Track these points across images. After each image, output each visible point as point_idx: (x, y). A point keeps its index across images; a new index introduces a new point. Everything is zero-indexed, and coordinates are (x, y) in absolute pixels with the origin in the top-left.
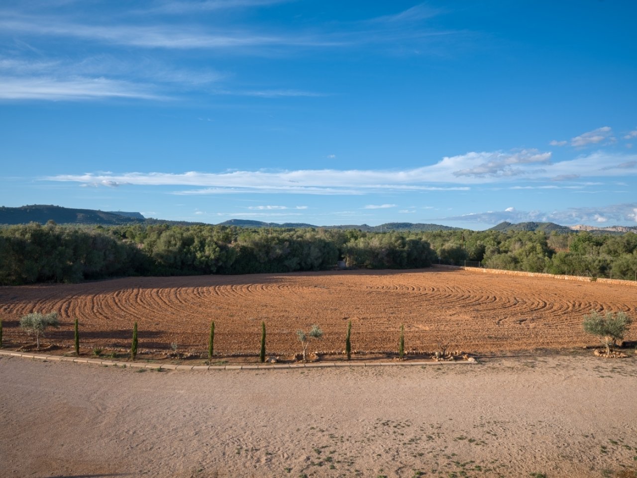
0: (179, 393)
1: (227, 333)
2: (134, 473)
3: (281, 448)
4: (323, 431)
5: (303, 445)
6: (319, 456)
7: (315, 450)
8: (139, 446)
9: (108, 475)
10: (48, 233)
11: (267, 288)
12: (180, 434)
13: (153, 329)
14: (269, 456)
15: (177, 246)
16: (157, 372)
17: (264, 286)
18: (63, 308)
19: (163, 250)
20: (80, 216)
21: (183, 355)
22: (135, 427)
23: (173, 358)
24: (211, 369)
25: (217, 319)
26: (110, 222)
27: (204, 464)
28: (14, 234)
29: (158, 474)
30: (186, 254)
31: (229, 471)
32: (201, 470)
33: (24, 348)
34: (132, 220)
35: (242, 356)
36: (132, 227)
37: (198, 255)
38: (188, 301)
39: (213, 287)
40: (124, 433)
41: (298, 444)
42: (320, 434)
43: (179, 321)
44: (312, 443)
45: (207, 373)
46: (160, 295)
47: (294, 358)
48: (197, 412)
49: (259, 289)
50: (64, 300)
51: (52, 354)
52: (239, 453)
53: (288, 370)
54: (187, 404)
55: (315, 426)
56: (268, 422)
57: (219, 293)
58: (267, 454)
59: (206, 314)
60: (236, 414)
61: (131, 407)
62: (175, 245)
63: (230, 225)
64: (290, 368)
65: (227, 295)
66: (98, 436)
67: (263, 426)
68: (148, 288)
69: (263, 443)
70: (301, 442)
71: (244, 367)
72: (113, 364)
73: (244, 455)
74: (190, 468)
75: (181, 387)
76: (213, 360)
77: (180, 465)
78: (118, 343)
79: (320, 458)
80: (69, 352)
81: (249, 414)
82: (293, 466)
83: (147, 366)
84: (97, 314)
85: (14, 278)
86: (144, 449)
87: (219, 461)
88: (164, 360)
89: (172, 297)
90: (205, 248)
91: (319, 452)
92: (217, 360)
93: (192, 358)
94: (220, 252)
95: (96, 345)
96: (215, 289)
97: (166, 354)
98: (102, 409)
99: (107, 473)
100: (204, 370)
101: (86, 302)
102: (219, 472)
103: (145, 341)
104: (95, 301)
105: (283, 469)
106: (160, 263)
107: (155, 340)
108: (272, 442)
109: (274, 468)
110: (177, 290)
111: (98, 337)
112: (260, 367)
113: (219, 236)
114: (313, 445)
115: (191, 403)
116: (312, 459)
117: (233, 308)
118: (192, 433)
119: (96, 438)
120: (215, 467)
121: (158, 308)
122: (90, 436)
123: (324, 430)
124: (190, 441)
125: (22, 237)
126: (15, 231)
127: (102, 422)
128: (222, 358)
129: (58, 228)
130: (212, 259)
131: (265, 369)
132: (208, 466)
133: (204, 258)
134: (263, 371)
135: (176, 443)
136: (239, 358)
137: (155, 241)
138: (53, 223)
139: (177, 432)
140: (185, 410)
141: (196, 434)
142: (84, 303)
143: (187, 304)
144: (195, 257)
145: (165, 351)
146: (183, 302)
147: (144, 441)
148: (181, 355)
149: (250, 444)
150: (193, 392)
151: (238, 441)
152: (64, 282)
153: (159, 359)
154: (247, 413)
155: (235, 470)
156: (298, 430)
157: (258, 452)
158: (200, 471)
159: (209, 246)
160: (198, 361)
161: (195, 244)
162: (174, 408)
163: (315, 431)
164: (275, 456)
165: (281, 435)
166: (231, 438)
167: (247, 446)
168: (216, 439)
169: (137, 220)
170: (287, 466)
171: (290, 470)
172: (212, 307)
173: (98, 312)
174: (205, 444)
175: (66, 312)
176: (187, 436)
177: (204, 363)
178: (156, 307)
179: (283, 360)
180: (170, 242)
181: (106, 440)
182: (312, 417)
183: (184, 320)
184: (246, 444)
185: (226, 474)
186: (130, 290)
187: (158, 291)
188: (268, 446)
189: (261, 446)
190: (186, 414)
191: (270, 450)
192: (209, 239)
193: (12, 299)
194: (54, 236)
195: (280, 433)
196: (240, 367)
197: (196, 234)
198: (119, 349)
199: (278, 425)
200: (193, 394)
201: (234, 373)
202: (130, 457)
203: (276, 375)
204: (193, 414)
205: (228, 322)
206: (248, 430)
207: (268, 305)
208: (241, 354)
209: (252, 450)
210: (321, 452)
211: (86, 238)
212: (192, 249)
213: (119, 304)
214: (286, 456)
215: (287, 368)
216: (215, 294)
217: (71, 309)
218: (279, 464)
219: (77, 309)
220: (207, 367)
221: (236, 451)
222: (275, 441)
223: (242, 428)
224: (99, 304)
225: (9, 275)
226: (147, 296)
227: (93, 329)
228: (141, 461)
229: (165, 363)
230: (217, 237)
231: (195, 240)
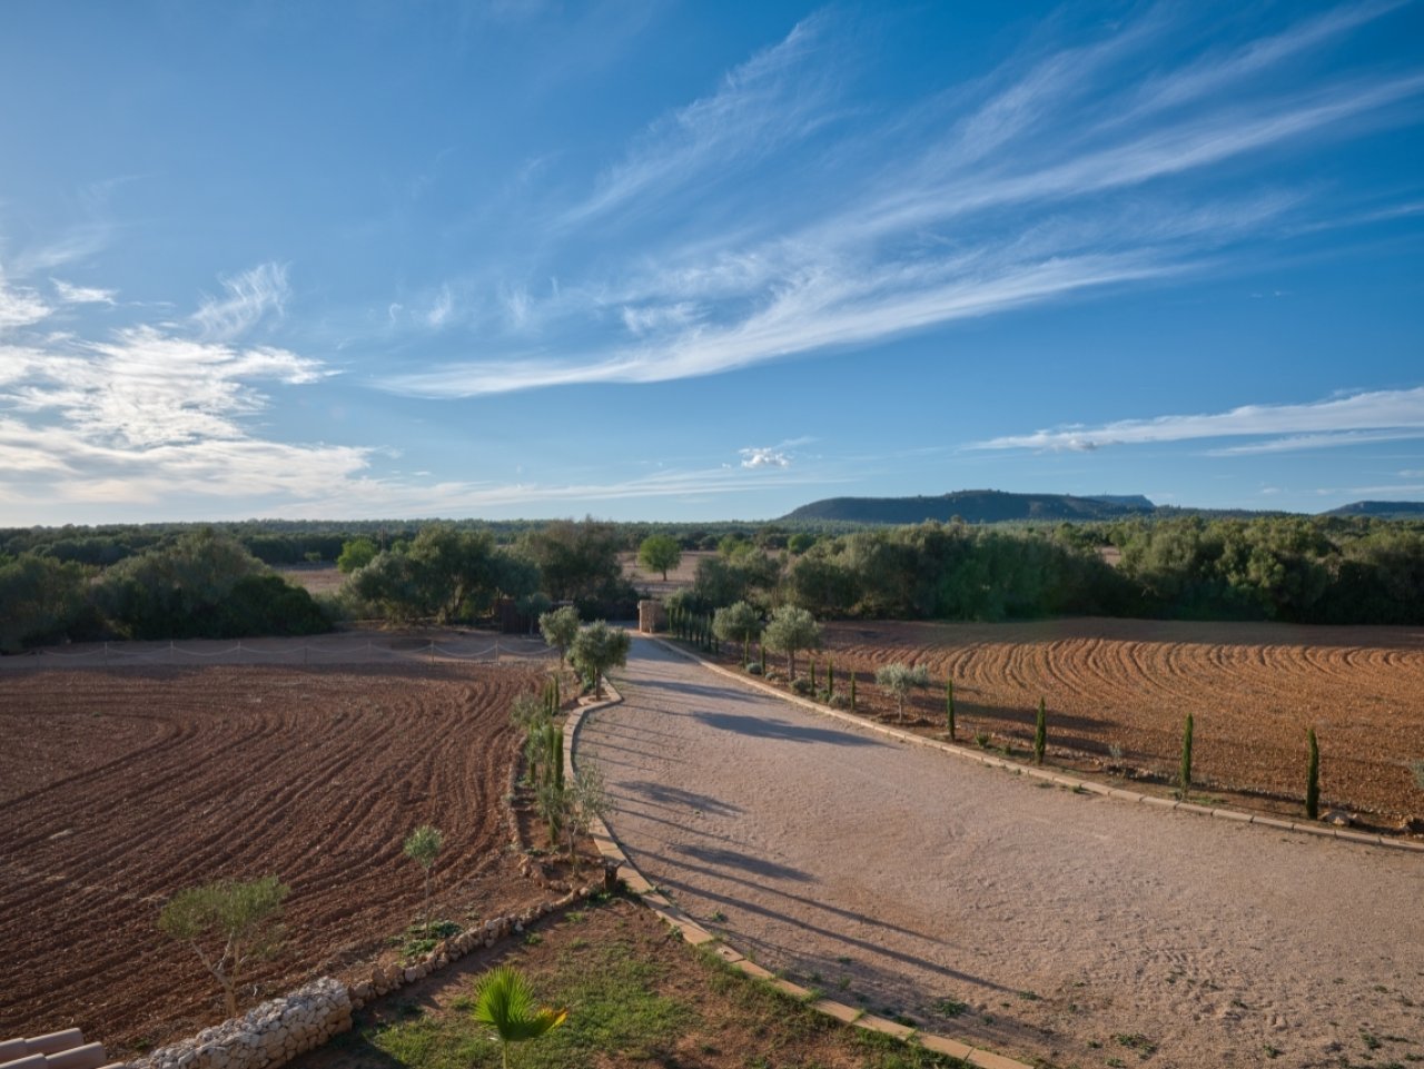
0: (1098, 839)
1: (1250, 745)
2: (966, 949)
3: (1276, 1005)
4: (1410, 1005)
5: (1337, 1015)
6: (1370, 1053)
7: (1366, 1038)
8: (990, 909)
9: (926, 937)
10: (950, 538)
11: (1399, 660)
12: (1070, 910)
13: (1095, 716)
14: (1238, 1010)
15: (1186, 561)
16: (1071, 793)
17: (1392, 656)
18: (959, 662)
19: (1156, 569)
20: (1034, 506)
21: (1135, 772)
22: (997, 875)
23: (1111, 773)
24: (1181, 809)
25: (1240, 712)
26: (1086, 516)
27: (1093, 975)
28: (902, 539)
29: (1004, 963)
30: (1205, 576)
31: (1137, 1006)
32: (1082, 984)
33: (882, 717)
34: (1130, 511)
35: (1265, 796)
36: (1128, 524)
37: (1233, 578)
38: (1189, 670)
39: (1257, 647)
40: (976, 881)
41: (1325, 1009)
42: (1397, 1008)
43: (1153, 707)
44: (1365, 1019)
45: (1170, 815)
46: (1136, 654)
47: (1402, 825)
48: (1119, 881)
49: (1375, 660)
50: (965, 649)
51: (915, 733)
52: (1172, 981)
53: (1371, 848)
54: (1106, 861)
55: (1390, 986)
56: (1269, 942)
57: (1267, 660)
58: (1236, 1003)
59: (1218, 701)
60: (1198, 906)
61: (1003, 841)
62: (1182, 557)
63: (1351, 514)
64: (1380, 844)
65: (1286, 668)
66: (933, 874)
67: (1252, 948)
68: (1116, 639)
69: (1236, 980)
70: (1335, 1007)
71: (1256, 819)
72: (1000, 764)
73: (1182, 988)
74: (1062, 973)
75: (1104, 829)
76: (1192, 793)
77: (1047, 963)
78: (1024, 731)
79: (1370, 1058)
80: (941, 734)
81: (1228, 915)
82: (1288, 1048)
83: (1056, 779)
84: (1009, 677)
85: (902, 608)
86: (997, 916)
87: (1125, 981)
88: (1093, 774)
89: (1159, 661)
90: (1248, 565)
91: (1374, 1045)
92: (1203, 794)
93: (1150, 779)
94: (1284, 575)
95: (986, 728)
96: (1261, 651)
97: (1101, 764)
98: (957, 833)
99: (925, 934)
100: (1165, 808)
101: (998, 656)
102: (1115, 1000)
103: (1073, 735)
104: (1013, 656)
105: (1260, 1046)
106: (1151, 594)
107: (1091, 736)
108: (1260, 985)
109: (1240, 1036)
110: (1174, 647)
111: (996, 716)
112: (1297, 826)
113: (1282, 540)
114: (1366, 1024)
115: (1113, 861)
116: (1346, 1051)
117: (1289, 695)
118: (1091, 916)
119: (930, 876)
120: (1111, 989)
121: (1122, 679)
122: (922, 870)
123: (1415, 1002)
124: (1084, 928)
125: (912, 544)
126: (904, 533)
127: (948, 854)
128: (1217, 791)
129: (966, 529)
130: (1264, 589)
131: (1311, 833)
132: (1097, 982)
133: (1245, 586)
134: (1304, 838)
135: (1056, 924)
136: (1255, 799)
137: (1141, 551)
138: (959, 520)
139: (1066, 906)
140: (1097, 871)
141: (1100, 919)
142: (994, 656)
143: (1183, 676)
144: (1225, 583)
145: (1100, 758)
146: (1178, 672)
147: (1002, 902)
148: (1131, 771)
149: (1205, 972)
150: (1125, 843)
151: (1180, 958)
152: (974, 620)
153: (1086, 772)
154: (1225, 911)
155: (1149, 1008)
156: (1340, 981)
157: (1216, 994)
158: (1078, 985)
159: (1257, 561)
160: (1161, 789)
161: (1224, 557)
162: (1077, 864)
163: (1386, 997)
164: (1254, 1014)
165: (1288, 978)
166: (1169, 949)
167: (1196, 974)
168: (1136, 940)
169: (1139, 509)
170: (1274, 1045)
171: (1275, 1054)
172: (1238, 688)
173: (1012, 673)
174: (1109, 942)
175: (962, 668)
176: (1080, 918)
177: (1171, 795)
178: (1118, 675)
179: (1372, 824)
180: (1170, 552)
181: (944, 883)
182: (1391, 965)
183: (1165, 706)
184: (1197, 969)
185: (1127, 1009)
186: (1080, 642)
187: (1135, 646)
188: (1246, 989)
189: (1230, 984)
190: (1095, 879)
191: (1246, 998)
192: (1261, 545)
193: (894, 640)
194: (960, 541)
195: (1289, 973)
196: (1248, 817)
197: (1229, 536)
198: (1019, 741)
199: (1291, 957)
200: (1124, 847)
201: (1230, 827)
202: (969, 921)
203: (1336, 852)
204: (1109, 884)
205: (1264, 721)
206: (1213, 945)
207: (1385, 697)
208: (1261, 792)
209: (1205, 984)
210: (1379, 1046)
211: (1010, 545)
212: (1219, 566)
213: (1052, 664)
214: (1280, 1022)
215: (1372, 844)
216: (1257, 662)
217: (970, 664)
218: (1256, 1032)
219: (980, 666)
220: (1172, 803)
221: (1169, 975)
222: (1268, 985)
223: (1201, 937)
224: (1019, 660)
225: (897, 603)
226: (1109, 654)
227: (992, 702)
228: (985, 932)
229: (1093, 781)
230: (1278, 542)
231: (1225, 548)
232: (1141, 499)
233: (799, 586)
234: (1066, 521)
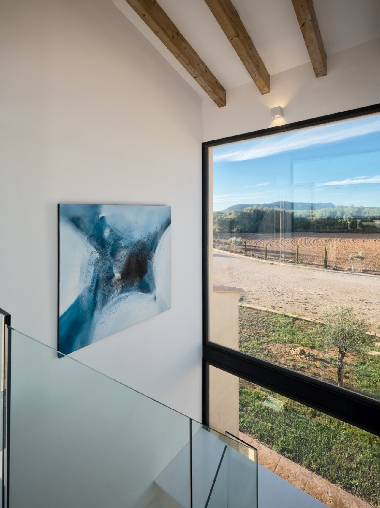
23: (281, 261)
47: (346, 269)
61: (247, 272)
72: (255, 259)
83: (267, 262)
95: (255, 253)
111: (258, 251)
128: (306, 264)
145: (279, 258)
177: (294, 264)
179: (340, 269)
198: (261, 255)
217: (260, 242)
225: (246, 228)
230: (352, 211)
231: (337, 213)
232: (331, 204)
233: (219, 224)
234: (307, 210)
